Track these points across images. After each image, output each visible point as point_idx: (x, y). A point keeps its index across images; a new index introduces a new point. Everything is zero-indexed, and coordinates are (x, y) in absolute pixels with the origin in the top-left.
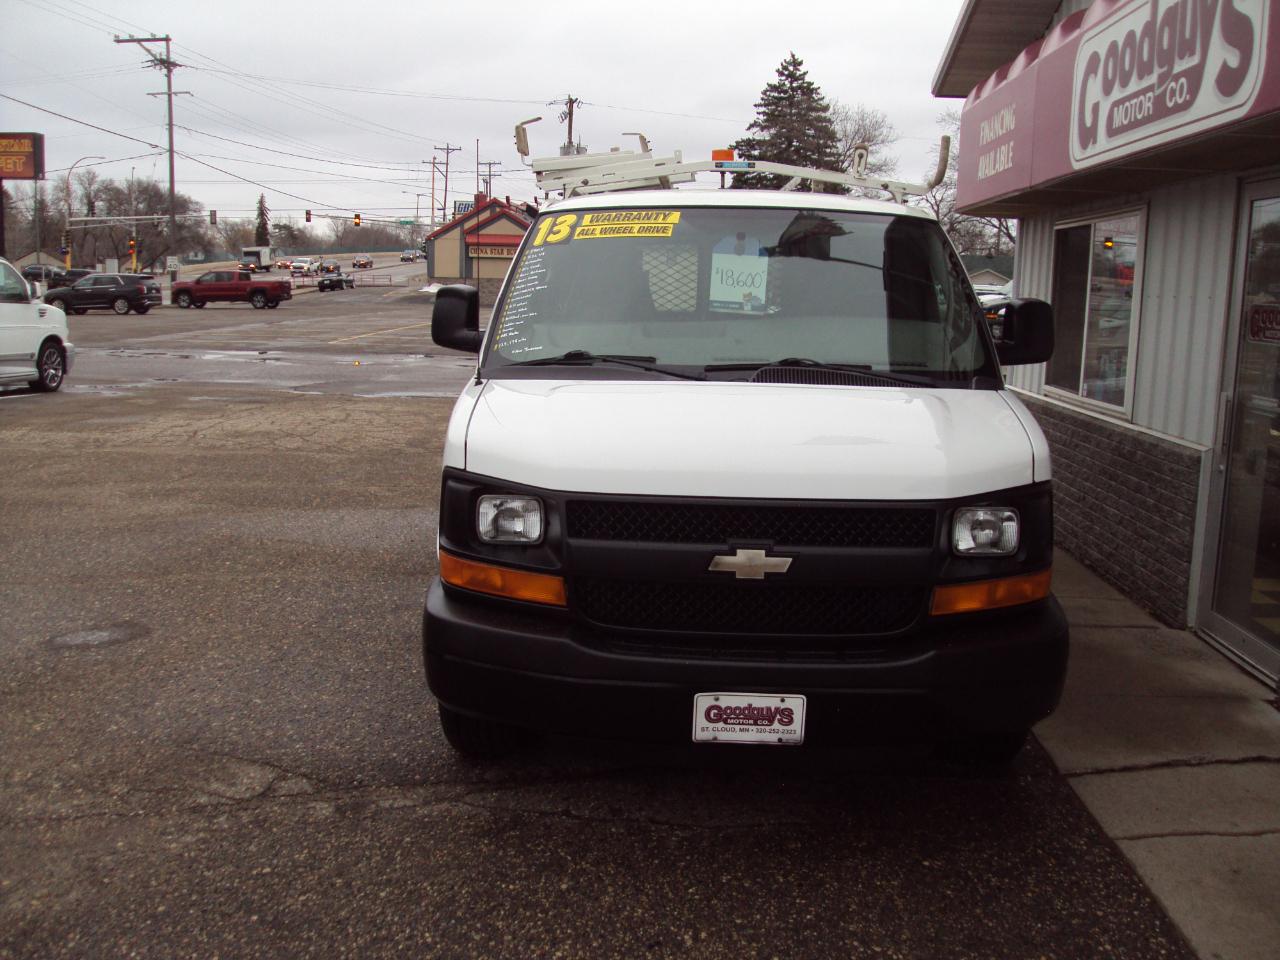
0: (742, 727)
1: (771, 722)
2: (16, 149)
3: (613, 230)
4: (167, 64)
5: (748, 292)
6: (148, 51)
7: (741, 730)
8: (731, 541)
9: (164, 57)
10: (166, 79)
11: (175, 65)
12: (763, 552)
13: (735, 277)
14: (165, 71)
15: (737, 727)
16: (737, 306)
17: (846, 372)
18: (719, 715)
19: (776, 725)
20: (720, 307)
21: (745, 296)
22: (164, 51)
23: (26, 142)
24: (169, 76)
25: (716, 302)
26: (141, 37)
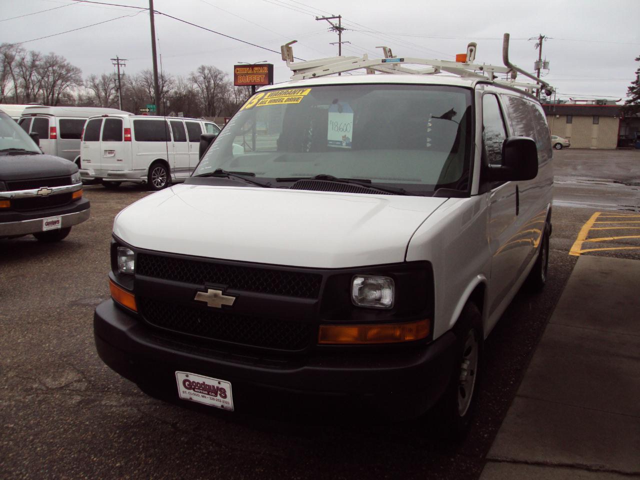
0: (203, 395)
1: (216, 395)
2: (261, 71)
3: (275, 101)
4: (339, 29)
5: (344, 135)
6: (331, 24)
7: (203, 397)
8: (207, 283)
9: (338, 25)
10: (338, 36)
11: (343, 29)
12: (221, 292)
13: (338, 126)
14: (338, 32)
15: (200, 394)
16: (339, 143)
17: (349, 184)
18: (191, 386)
19: (219, 397)
20: (332, 144)
21: (343, 137)
22: (338, 23)
23: (266, 68)
24: (340, 35)
25: (331, 141)
26: (328, 17)
